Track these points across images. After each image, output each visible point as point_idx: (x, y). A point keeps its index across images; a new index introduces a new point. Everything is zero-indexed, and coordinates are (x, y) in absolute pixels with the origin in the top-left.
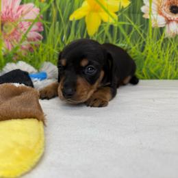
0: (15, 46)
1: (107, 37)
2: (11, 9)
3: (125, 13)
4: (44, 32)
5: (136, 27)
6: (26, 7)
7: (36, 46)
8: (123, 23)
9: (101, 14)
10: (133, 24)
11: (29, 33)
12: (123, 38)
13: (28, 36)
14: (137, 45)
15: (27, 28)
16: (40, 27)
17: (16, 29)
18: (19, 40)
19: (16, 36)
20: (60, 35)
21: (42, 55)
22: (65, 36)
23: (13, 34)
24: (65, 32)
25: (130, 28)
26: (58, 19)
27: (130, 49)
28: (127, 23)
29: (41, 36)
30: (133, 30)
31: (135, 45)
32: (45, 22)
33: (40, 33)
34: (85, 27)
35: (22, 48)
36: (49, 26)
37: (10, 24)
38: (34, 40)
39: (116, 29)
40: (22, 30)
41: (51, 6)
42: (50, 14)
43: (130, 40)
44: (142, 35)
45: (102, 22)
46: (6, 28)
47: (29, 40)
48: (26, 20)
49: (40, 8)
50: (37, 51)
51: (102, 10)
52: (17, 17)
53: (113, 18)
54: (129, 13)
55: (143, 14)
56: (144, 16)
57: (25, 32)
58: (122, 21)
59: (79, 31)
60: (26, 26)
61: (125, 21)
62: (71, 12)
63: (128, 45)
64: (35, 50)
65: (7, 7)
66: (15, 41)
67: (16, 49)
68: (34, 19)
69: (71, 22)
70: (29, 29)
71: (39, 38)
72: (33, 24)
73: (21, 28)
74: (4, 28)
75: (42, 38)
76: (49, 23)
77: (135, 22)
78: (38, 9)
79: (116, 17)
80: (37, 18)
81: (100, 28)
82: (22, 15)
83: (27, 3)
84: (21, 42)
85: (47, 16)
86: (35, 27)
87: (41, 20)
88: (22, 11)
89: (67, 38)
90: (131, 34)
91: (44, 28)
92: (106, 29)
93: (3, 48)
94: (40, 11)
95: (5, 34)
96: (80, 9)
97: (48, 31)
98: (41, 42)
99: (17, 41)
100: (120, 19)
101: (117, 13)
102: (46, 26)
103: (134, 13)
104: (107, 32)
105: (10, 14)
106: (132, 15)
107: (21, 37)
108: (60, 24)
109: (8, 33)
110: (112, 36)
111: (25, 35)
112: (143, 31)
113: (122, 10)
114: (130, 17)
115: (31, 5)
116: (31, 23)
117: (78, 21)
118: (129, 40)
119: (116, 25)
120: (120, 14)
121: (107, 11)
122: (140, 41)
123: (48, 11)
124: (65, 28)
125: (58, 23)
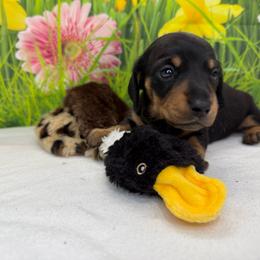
0: (83, 76)
2: (76, 24)
3: (235, 24)
4: (123, 54)
5: (251, 44)
6: (97, 19)
7: (111, 75)
8: (234, 39)
9: (202, 26)
10: (246, 39)
11: (103, 57)
12: (234, 60)
13: (101, 60)
14: (252, 70)
15: (100, 50)
16: (116, 48)
17: (84, 52)
18: (89, 67)
19: (84, 62)
21: (120, 87)
23: (80, 58)
25: (243, 45)
26: (143, 36)
27: (244, 75)
28: (239, 39)
29: (118, 60)
30: (247, 49)
31: (249, 70)
32: (123, 41)
33: (117, 56)
35: (92, 79)
36: (131, 46)
37: (75, 45)
38: (109, 66)
39: (224, 47)
40: (93, 53)
41: (132, 18)
42: (132, 29)
43: (245, 61)
46: (69, 49)
47: (102, 66)
48: (97, 39)
49: (116, 20)
50: (113, 81)
51: (204, 20)
52: (85, 34)
53: (219, 32)
54: (241, 24)
57: (96, 56)
58: (232, 36)
60: (98, 46)
61: (236, 36)
62: (160, 26)
63: (241, 70)
64: (110, 80)
65: (70, 21)
66: (83, 68)
67: (84, 80)
68: (109, 37)
70: (103, 51)
71: (115, 64)
72: (107, 45)
73: (91, 50)
74: (66, 51)
75: (120, 63)
76: (129, 41)
77: (249, 37)
78: (115, 23)
79: (223, 31)
80: (114, 35)
82: (92, 31)
83: (98, 13)
84: (91, 70)
85: (127, 31)
86: (110, 48)
87: (118, 37)
88: (92, 26)
90: (245, 53)
91: (123, 50)
93: (65, 80)
94: (117, 26)
95: (68, 60)
96: (173, 20)
97: (129, 52)
98: (117, 69)
99: (86, 69)
100: (230, 33)
101: (224, 25)
102: (126, 46)
103: (248, 23)
105: (74, 31)
106: (245, 27)
107: (92, 63)
108: (145, 43)
109: (72, 58)
111: (97, 61)
113: (231, 20)
114: (243, 30)
115: (104, 16)
116: (105, 42)
118: (241, 62)
119: (223, 42)
120: (228, 26)
121: (210, 22)
123: (128, 25)
125: (142, 42)
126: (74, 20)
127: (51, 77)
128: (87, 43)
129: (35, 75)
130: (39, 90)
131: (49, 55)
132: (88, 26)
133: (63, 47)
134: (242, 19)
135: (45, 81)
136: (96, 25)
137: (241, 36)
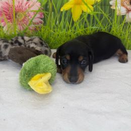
0: (25, 28)
1: (86, 22)
2: (22, 4)
3: (98, 5)
4: (44, 18)
5: (106, 15)
7: (39, 27)
8: (97, 12)
9: (82, 6)
10: (103, 13)
11: (34, 19)
12: (97, 23)
13: (34, 21)
14: (106, 28)
15: (33, 16)
16: (41, 15)
17: (25, 17)
19: (25, 22)
20: (55, 21)
21: (44, 33)
22: (57, 22)
23: (23, 20)
24: (58, 19)
25: (102, 15)
26: (53, 10)
28: (100, 13)
29: (42, 21)
30: (104, 17)
31: (104, 28)
32: (44, 12)
33: (42, 19)
34: (71, 15)
35: (30, 29)
36: (48, 15)
37: (21, 13)
38: (38, 24)
39: (92, 17)
40: (29, 17)
41: (48, 1)
42: (48, 7)
43: (102, 24)
44: (109, 21)
45: (83, 12)
46: (19, 16)
47: (35, 24)
48: (31, 11)
49: (41, 3)
50: (40, 31)
51: (83, 3)
52: (26, 9)
53: (90, 9)
54: (101, 5)
55: (111, 6)
56: (112, 7)
57: (31, 19)
58: (96, 11)
59: (67, 18)
60: (32, 14)
62: (62, 5)
63: (100, 28)
64: (39, 30)
65: (19, 2)
67: (26, 30)
68: (37, 10)
69: (62, 12)
70: (34, 16)
71: (41, 23)
72: (36, 14)
74: (17, 16)
75: (43, 22)
76: (47, 12)
77: (105, 12)
79: (92, 8)
80: (39, 10)
81: (81, 16)
82: (29, 7)
84: (29, 25)
85: (46, 8)
86: (38, 15)
87: (42, 10)
88: (29, 5)
89: (60, 23)
90: (102, 20)
91: (44, 16)
92: (85, 17)
93: (17, 30)
94: (41, 5)
95: (18, 21)
96: (68, 3)
97: (47, 18)
98: (42, 25)
99: (26, 25)
100: (95, 10)
101: (93, 6)
102: (46, 14)
103: (105, 5)
104: (86, 19)
105: (21, 7)
106: (103, 7)
107: (29, 22)
108: (54, 13)
109: (20, 20)
110: (89, 22)
111: (32, 21)
112: (110, 18)
113: (96, 3)
114: (102, 8)
116: (35, 13)
117: (66, 11)
118: (100, 24)
119: (91, 14)
120: (95, 6)
121: (86, 4)
122: (108, 25)
123: (47, 5)
124: (58, 16)
126: (21, 2)
127: (10, 28)
128: (27, 13)
129: (3, 27)
130: (5, 34)
131: (10, 18)
132: (27, 5)
133: (16, 14)
134: (102, 3)
135: (8, 30)
136: (31, 5)
137: (101, 11)
